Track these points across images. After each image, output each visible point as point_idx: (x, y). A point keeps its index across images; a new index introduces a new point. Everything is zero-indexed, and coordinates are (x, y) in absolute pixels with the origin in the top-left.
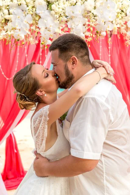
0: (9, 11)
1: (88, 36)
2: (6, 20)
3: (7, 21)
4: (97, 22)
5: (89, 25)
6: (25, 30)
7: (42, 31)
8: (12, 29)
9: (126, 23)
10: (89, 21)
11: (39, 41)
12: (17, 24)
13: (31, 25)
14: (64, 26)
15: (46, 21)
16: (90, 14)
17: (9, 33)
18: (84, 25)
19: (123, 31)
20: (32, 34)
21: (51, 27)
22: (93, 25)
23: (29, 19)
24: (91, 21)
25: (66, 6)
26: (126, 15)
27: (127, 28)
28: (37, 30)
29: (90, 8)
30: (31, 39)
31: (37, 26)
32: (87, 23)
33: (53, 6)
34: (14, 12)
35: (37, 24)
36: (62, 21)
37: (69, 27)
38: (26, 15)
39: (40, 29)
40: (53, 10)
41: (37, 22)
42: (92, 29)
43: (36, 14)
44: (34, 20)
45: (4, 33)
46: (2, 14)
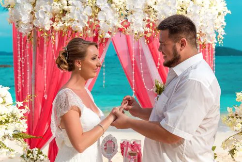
0: (68, 2)
1: (147, 32)
3: (65, 12)
4: (158, 18)
5: (148, 20)
6: (84, 22)
7: (101, 24)
8: (70, 21)
10: (149, 17)
11: (97, 34)
12: (75, 15)
13: (90, 18)
14: (123, 20)
15: (106, 14)
16: (151, 9)
17: (66, 24)
18: (144, 20)
20: (90, 27)
21: (111, 20)
22: (153, 20)
23: (88, 11)
24: (151, 16)
28: (96, 23)
29: (151, 3)
30: (89, 32)
31: (97, 19)
32: (147, 18)
34: (72, 3)
35: (96, 16)
36: (122, 15)
37: (129, 21)
38: (85, 7)
39: (99, 21)
40: (114, 3)
41: (96, 14)
42: (151, 25)
43: (96, 6)
44: (94, 12)
45: (61, 24)
46: (60, 4)
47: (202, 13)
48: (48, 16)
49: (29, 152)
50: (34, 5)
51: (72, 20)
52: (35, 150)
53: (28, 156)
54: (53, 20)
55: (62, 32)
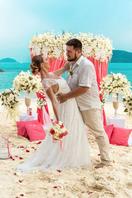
3: (52, 52)
6: (59, 55)
9: (94, 54)
11: (63, 59)
13: (61, 54)
19: (93, 57)
23: (60, 51)
26: (95, 51)
27: (95, 56)
30: (61, 58)
34: (55, 49)
39: (64, 55)
44: (62, 52)
45: (51, 56)
46: (51, 49)
47: (101, 51)
48: (47, 53)
49: (40, 99)
50: (41, 49)
51: (55, 55)
53: (40, 101)
54: (48, 54)
55: (51, 58)
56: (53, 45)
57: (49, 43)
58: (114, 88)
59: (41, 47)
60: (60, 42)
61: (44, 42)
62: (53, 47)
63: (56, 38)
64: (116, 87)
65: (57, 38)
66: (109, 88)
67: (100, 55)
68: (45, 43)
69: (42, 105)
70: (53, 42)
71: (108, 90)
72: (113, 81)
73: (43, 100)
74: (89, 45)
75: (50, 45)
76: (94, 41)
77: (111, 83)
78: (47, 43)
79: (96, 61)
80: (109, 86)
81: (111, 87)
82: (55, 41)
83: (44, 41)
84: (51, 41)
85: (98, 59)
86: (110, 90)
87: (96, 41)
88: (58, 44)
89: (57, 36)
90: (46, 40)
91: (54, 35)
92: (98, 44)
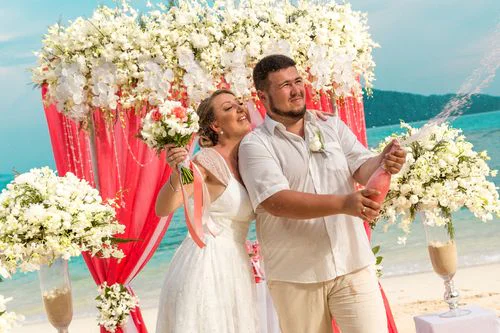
0: (137, 66)
2: (133, 79)
3: (135, 82)
6: (165, 91)
7: (189, 92)
8: (145, 92)
9: (308, 70)
12: (151, 84)
13: (172, 84)
14: (220, 81)
15: (194, 77)
17: (140, 98)
18: (248, 78)
19: (306, 81)
20: (173, 96)
21: (202, 84)
23: (169, 75)
25: (220, 53)
26: (308, 59)
27: (311, 78)
28: (182, 90)
31: (182, 84)
33: (203, 55)
34: (145, 67)
35: (181, 81)
36: (217, 74)
37: (228, 81)
38: (164, 71)
39: (186, 88)
40: (204, 60)
41: (181, 78)
43: (178, 67)
44: (176, 76)
45: (132, 98)
46: (127, 70)
48: (113, 90)
49: (108, 290)
50: (88, 76)
51: (148, 91)
52: (117, 287)
53: (107, 296)
54: (119, 94)
55: (133, 109)
56: (136, 54)
57: (116, 45)
58: (425, 185)
59: (83, 68)
60: (163, 36)
61: (94, 47)
62: (136, 61)
63: (143, 26)
64: (433, 181)
65: (150, 24)
66: (405, 188)
67: (330, 72)
68: (101, 50)
69: (119, 310)
70: (134, 44)
71: (402, 200)
72: (416, 158)
73: (124, 290)
74: (283, 37)
75: (125, 56)
76: (299, 20)
77: (412, 168)
78: (108, 52)
79: (318, 97)
80: (404, 181)
81: (415, 185)
82: (144, 38)
83: (97, 41)
84: (124, 39)
85: (326, 89)
86: (414, 199)
87: (308, 18)
88: (157, 47)
89: (145, 18)
90: (104, 39)
91: (136, 16)
92: (313, 27)
